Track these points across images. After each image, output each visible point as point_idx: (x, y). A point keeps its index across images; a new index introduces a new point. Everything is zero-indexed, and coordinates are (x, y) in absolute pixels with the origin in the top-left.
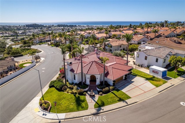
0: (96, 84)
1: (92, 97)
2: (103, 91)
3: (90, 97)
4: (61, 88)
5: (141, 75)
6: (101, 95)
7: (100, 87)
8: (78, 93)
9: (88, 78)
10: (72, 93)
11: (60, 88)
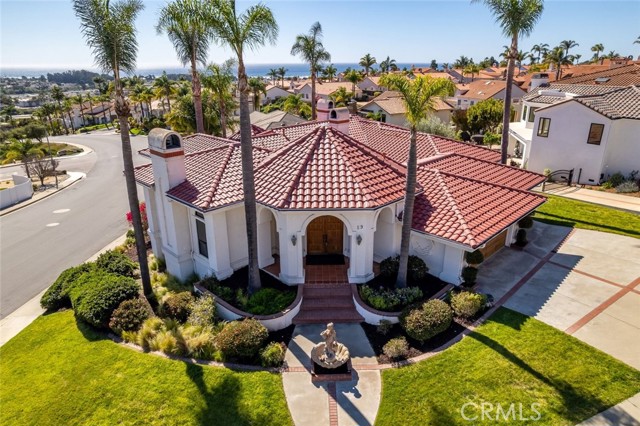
0: (351, 281)
1: (335, 378)
2: (409, 327)
3: (317, 383)
4: (106, 314)
5: (600, 222)
6: (400, 359)
7: (379, 301)
8: (218, 354)
9: (294, 240)
10: (181, 352)
11: (97, 315)
